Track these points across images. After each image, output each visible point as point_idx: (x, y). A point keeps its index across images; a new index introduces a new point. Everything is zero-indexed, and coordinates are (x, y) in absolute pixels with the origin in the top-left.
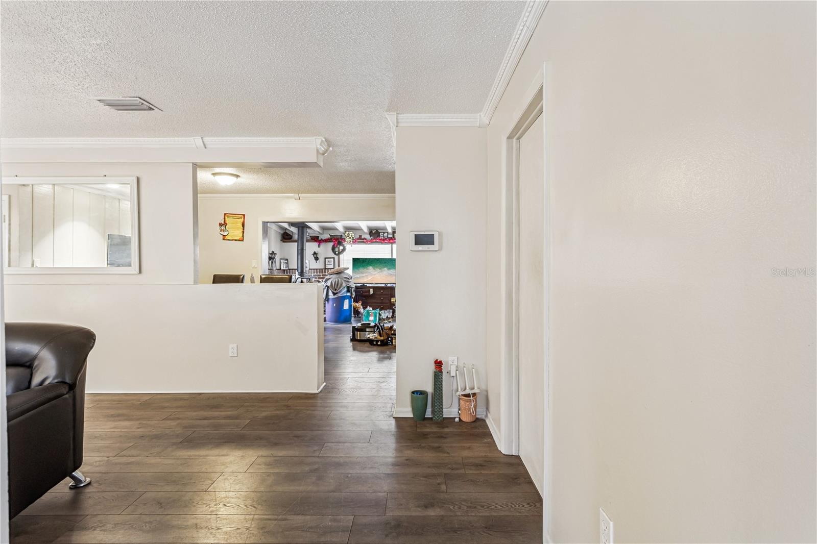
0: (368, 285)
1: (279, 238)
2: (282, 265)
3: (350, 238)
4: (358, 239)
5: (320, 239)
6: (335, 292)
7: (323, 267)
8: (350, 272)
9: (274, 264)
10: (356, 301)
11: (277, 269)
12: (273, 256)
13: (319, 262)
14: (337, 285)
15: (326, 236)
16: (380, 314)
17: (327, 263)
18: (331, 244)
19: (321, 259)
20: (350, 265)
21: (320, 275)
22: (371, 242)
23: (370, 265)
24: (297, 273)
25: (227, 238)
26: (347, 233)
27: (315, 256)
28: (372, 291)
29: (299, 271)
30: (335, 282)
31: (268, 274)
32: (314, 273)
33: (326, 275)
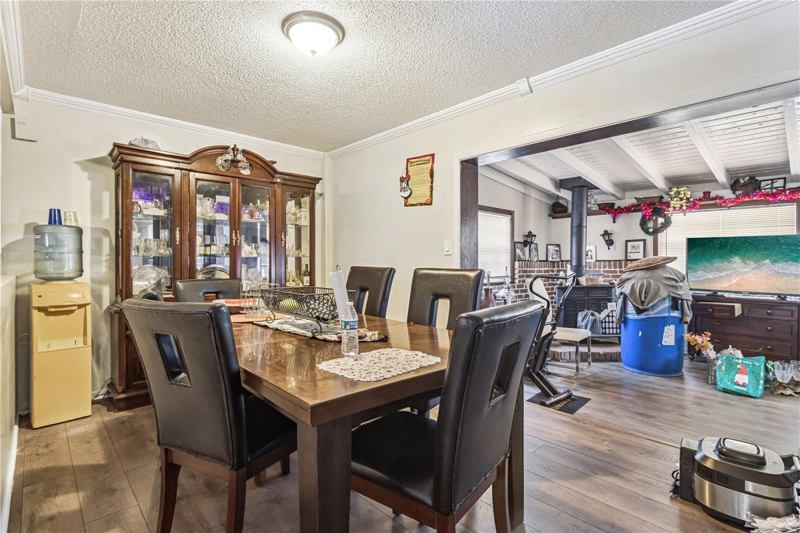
0: (726, 295)
1: (545, 211)
2: (550, 255)
3: (681, 199)
4: (700, 200)
5: (616, 207)
6: (641, 307)
7: (623, 258)
8: (680, 265)
9: (534, 252)
10: (695, 328)
11: (540, 261)
12: (529, 240)
13: (615, 248)
14: (647, 293)
15: (629, 200)
16: (767, 370)
17: (629, 251)
18: (639, 215)
19: (619, 244)
20: (682, 254)
21: (616, 272)
22: (738, 203)
23: (736, 254)
24: (569, 266)
25: (410, 201)
26: (675, 190)
27: (607, 238)
28: (738, 309)
29: (574, 263)
30: (642, 286)
31: (459, 268)
32: (605, 267)
33: (624, 272)
